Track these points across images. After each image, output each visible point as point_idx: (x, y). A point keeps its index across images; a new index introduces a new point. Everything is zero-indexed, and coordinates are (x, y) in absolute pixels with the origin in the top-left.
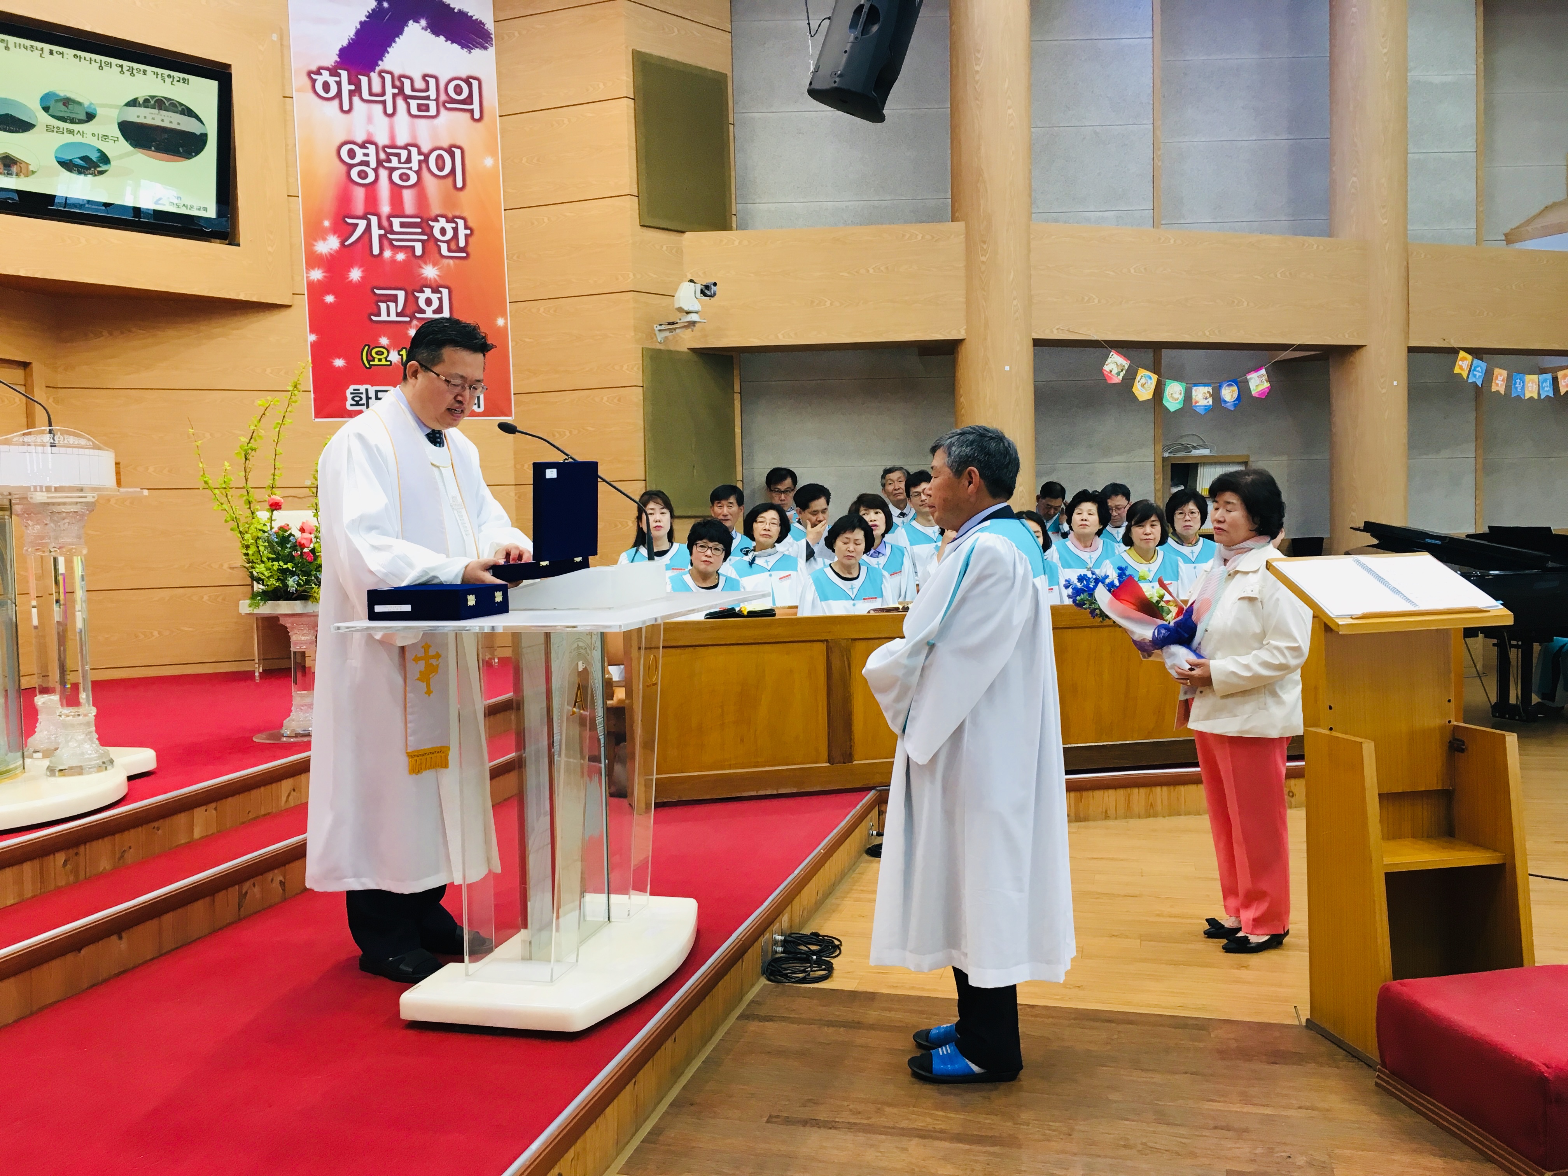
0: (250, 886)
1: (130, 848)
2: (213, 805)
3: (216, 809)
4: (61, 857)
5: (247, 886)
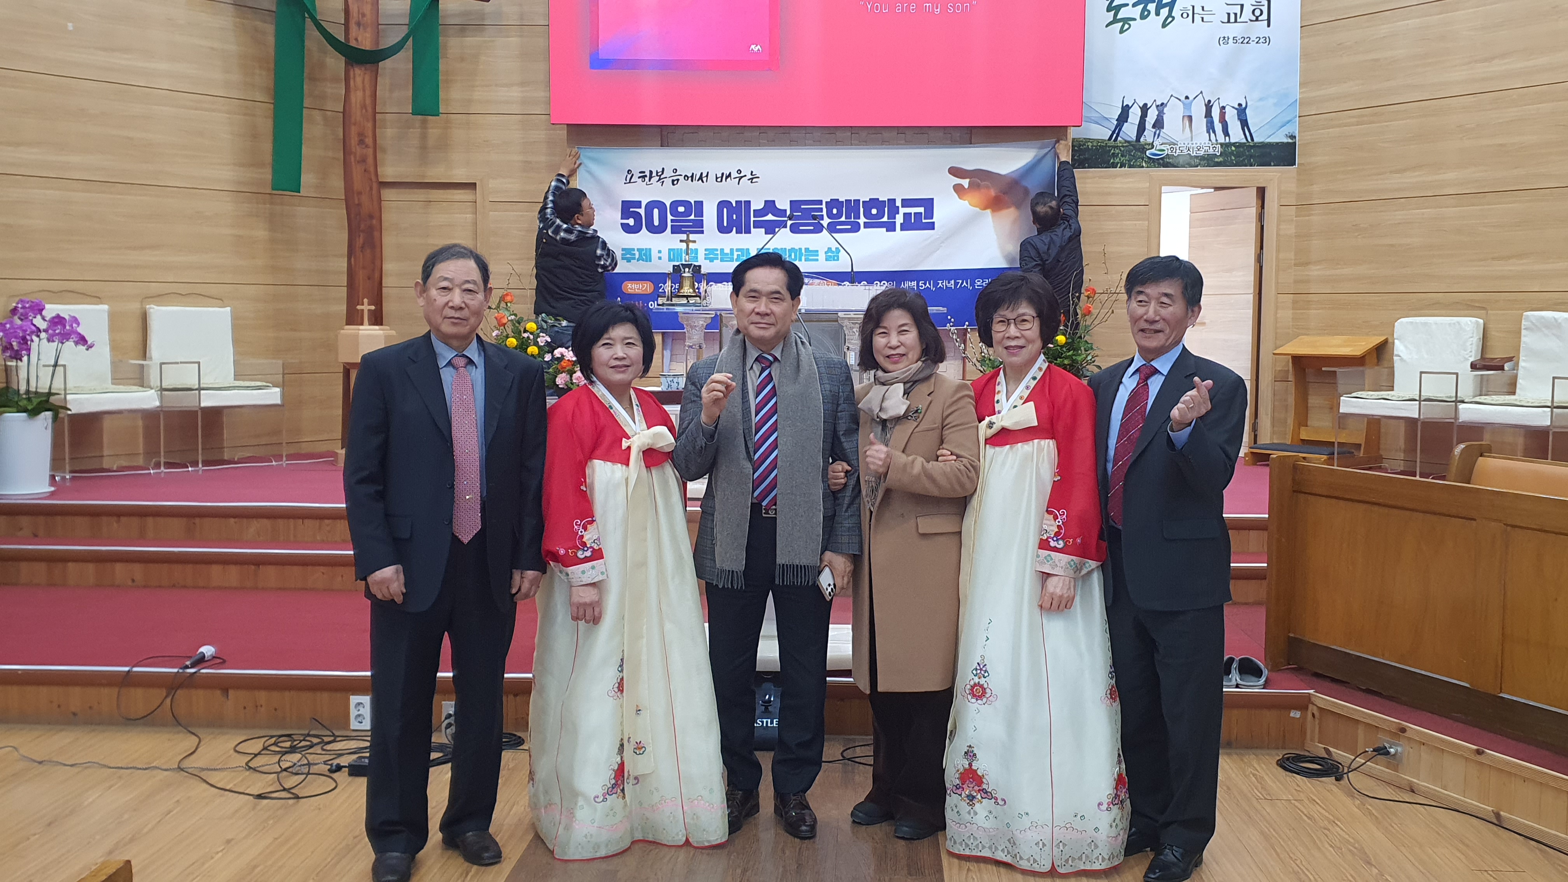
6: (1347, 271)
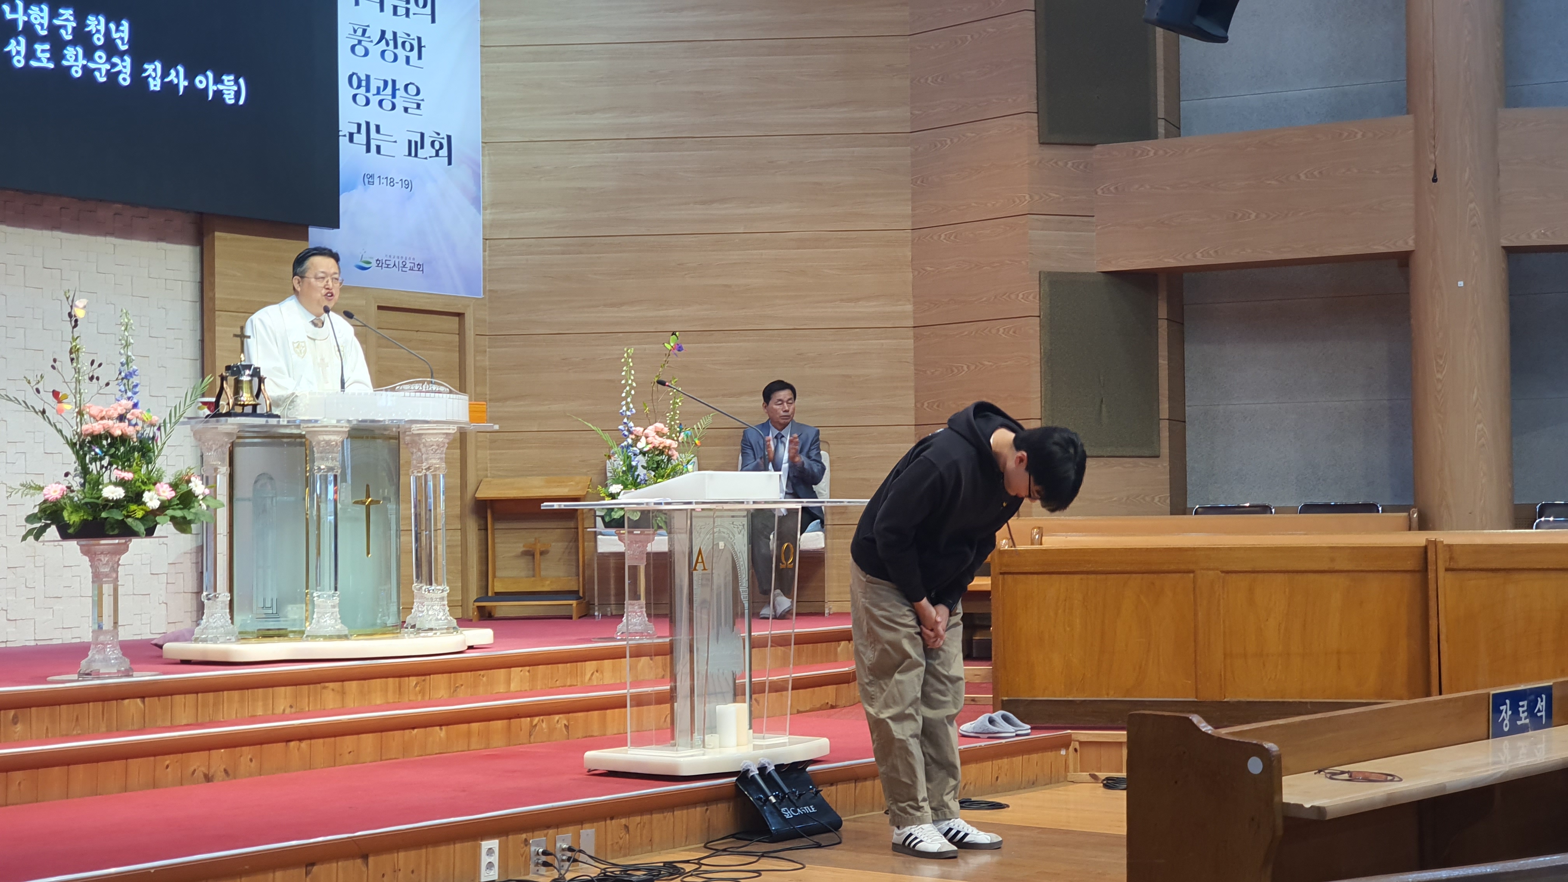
0: (539, 721)
1: (462, 685)
2: (527, 668)
3: (529, 671)
4: (413, 680)
5: (536, 719)
6: (556, 407)
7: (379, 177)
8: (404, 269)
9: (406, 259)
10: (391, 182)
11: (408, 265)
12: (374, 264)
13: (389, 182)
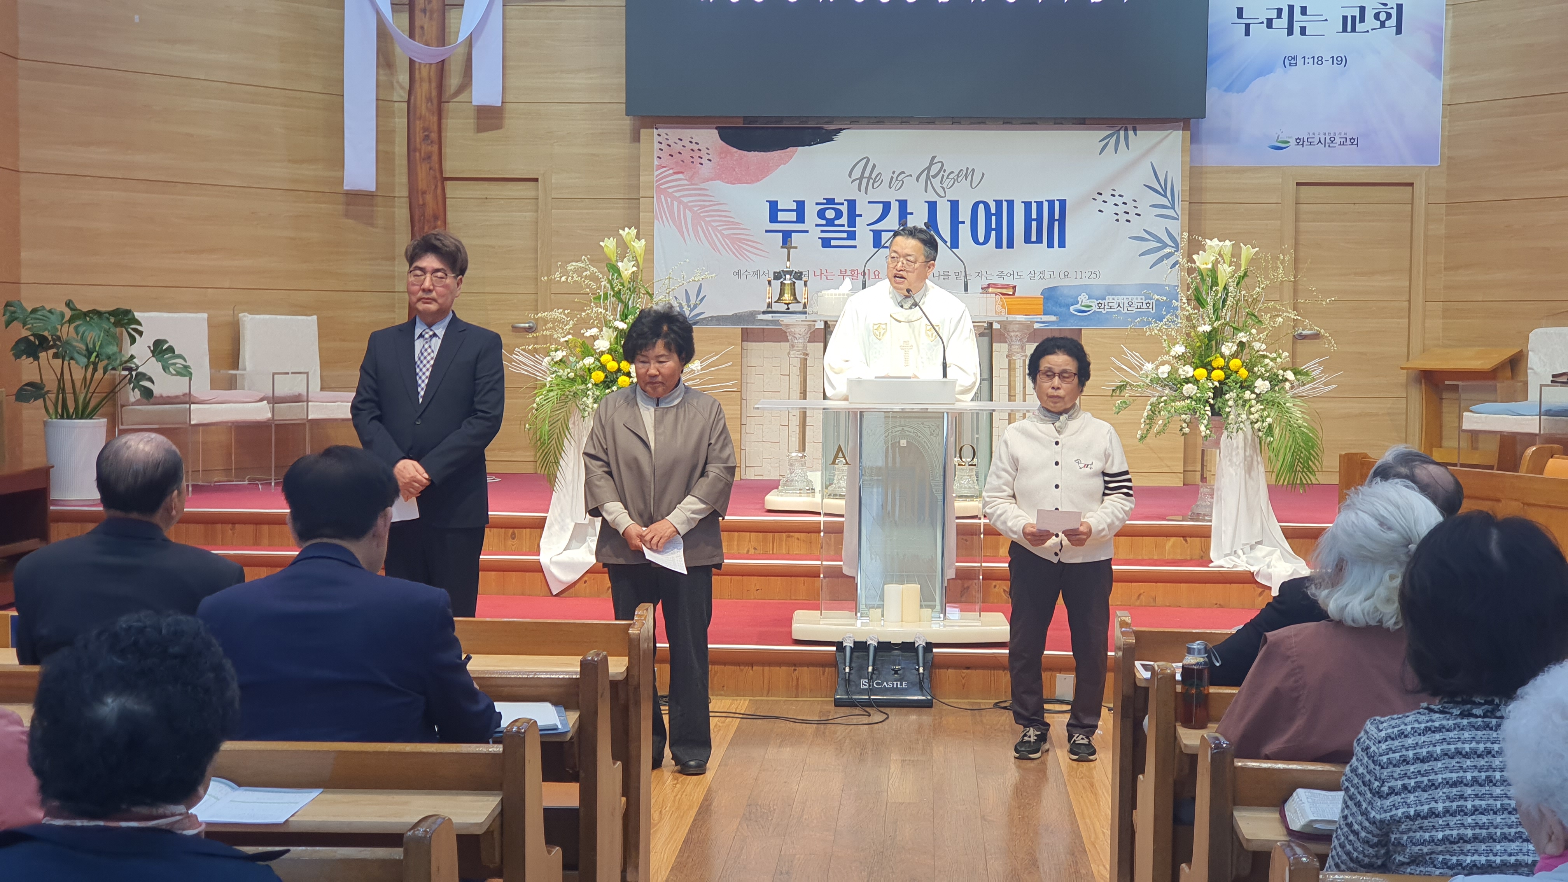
6: (1498, 276)
7: (1304, 57)
8: (1331, 145)
9: (1335, 134)
10: (1320, 61)
11: (1338, 140)
12: (1293, 142)
13: (1316, 60)
